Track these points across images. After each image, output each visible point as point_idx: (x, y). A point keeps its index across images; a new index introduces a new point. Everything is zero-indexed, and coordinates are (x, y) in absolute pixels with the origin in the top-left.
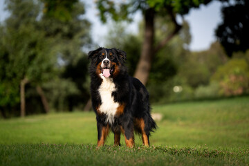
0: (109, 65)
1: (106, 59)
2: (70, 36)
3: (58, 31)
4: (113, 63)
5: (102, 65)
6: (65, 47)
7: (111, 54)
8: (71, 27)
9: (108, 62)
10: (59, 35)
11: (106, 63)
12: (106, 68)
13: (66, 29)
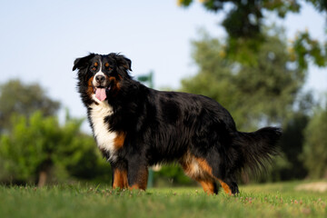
0: (104, 83)
1: (100, 73)
2: (276, 91)
3: (260, 84)
4: (111, 78)
5: (94, 82)
6: (269, 106)
7: (107, 65)
8: (278, 80)
9: (103, 78)
10: (262, 90)
11: (100, 80)
12: (100, 87)
13: (270, 82)
